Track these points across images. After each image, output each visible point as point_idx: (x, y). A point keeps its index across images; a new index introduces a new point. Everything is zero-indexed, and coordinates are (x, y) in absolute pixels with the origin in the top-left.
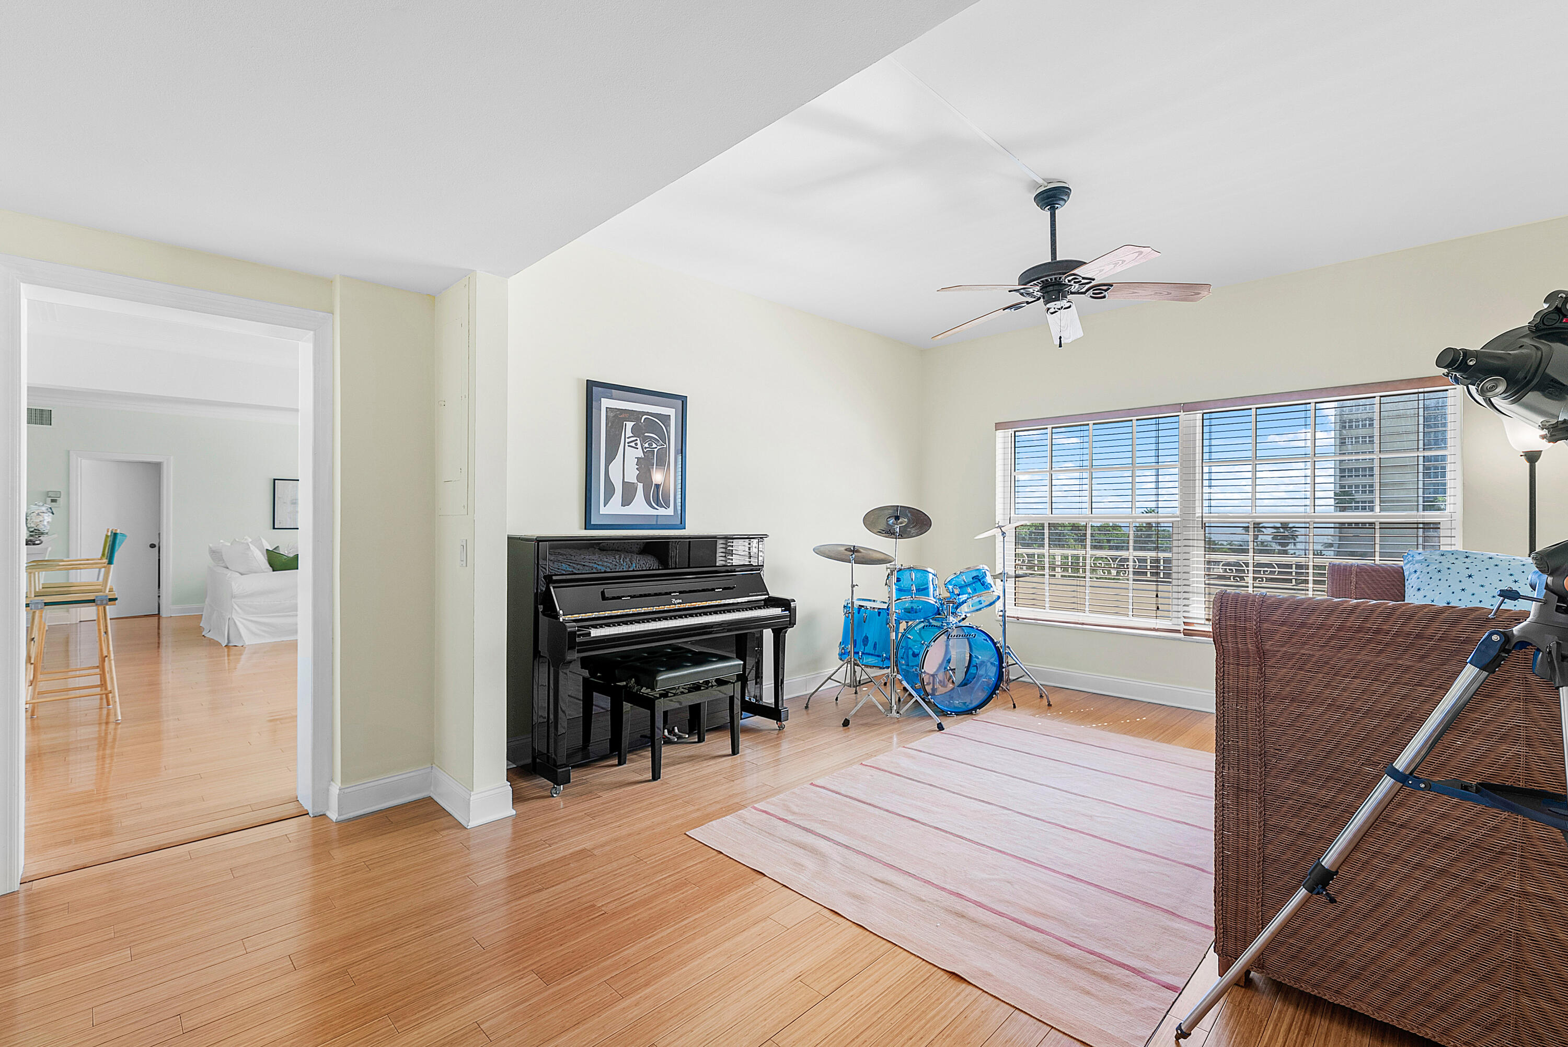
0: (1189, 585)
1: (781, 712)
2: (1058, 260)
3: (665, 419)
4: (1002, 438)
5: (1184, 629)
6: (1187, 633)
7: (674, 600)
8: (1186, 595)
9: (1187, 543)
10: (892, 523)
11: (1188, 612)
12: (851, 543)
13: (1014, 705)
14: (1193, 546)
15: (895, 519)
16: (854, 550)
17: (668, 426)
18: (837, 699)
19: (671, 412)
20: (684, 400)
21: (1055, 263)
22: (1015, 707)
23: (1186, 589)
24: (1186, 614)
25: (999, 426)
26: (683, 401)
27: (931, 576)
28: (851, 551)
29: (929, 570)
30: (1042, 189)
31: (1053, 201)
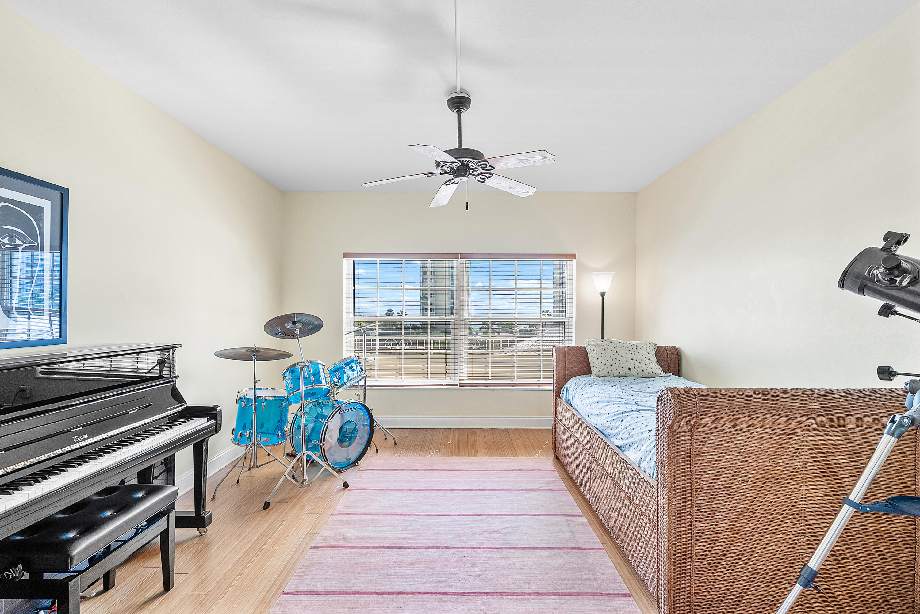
0: (462, 358)
1: (205, 518)
2: (462, 147)
3: (38, 211)
4: (348, 263)
5: (460, 383)
6: (462, 385)
7: (76, 437)
8: (461, 364)
9: (461, 334)
10: (290, 327)
11: (462, 373)
12: (251, 345)
13: (377, 450)
14: (463, 336)
15: (293, 324)
16: (255, 351)
17: (40, 221)
18: (238, 481)
19: (46, 205)
20: (64, 193)
21: (460, 149)
22: (377, 452)
23: (461, 360)
24: (461, 375)
25: (346, 255)
26: (62, 194)
27: (321, 367)
28: (253, 351)
29: (319, 362)
30: (456, 95)
31: (461, 106)
